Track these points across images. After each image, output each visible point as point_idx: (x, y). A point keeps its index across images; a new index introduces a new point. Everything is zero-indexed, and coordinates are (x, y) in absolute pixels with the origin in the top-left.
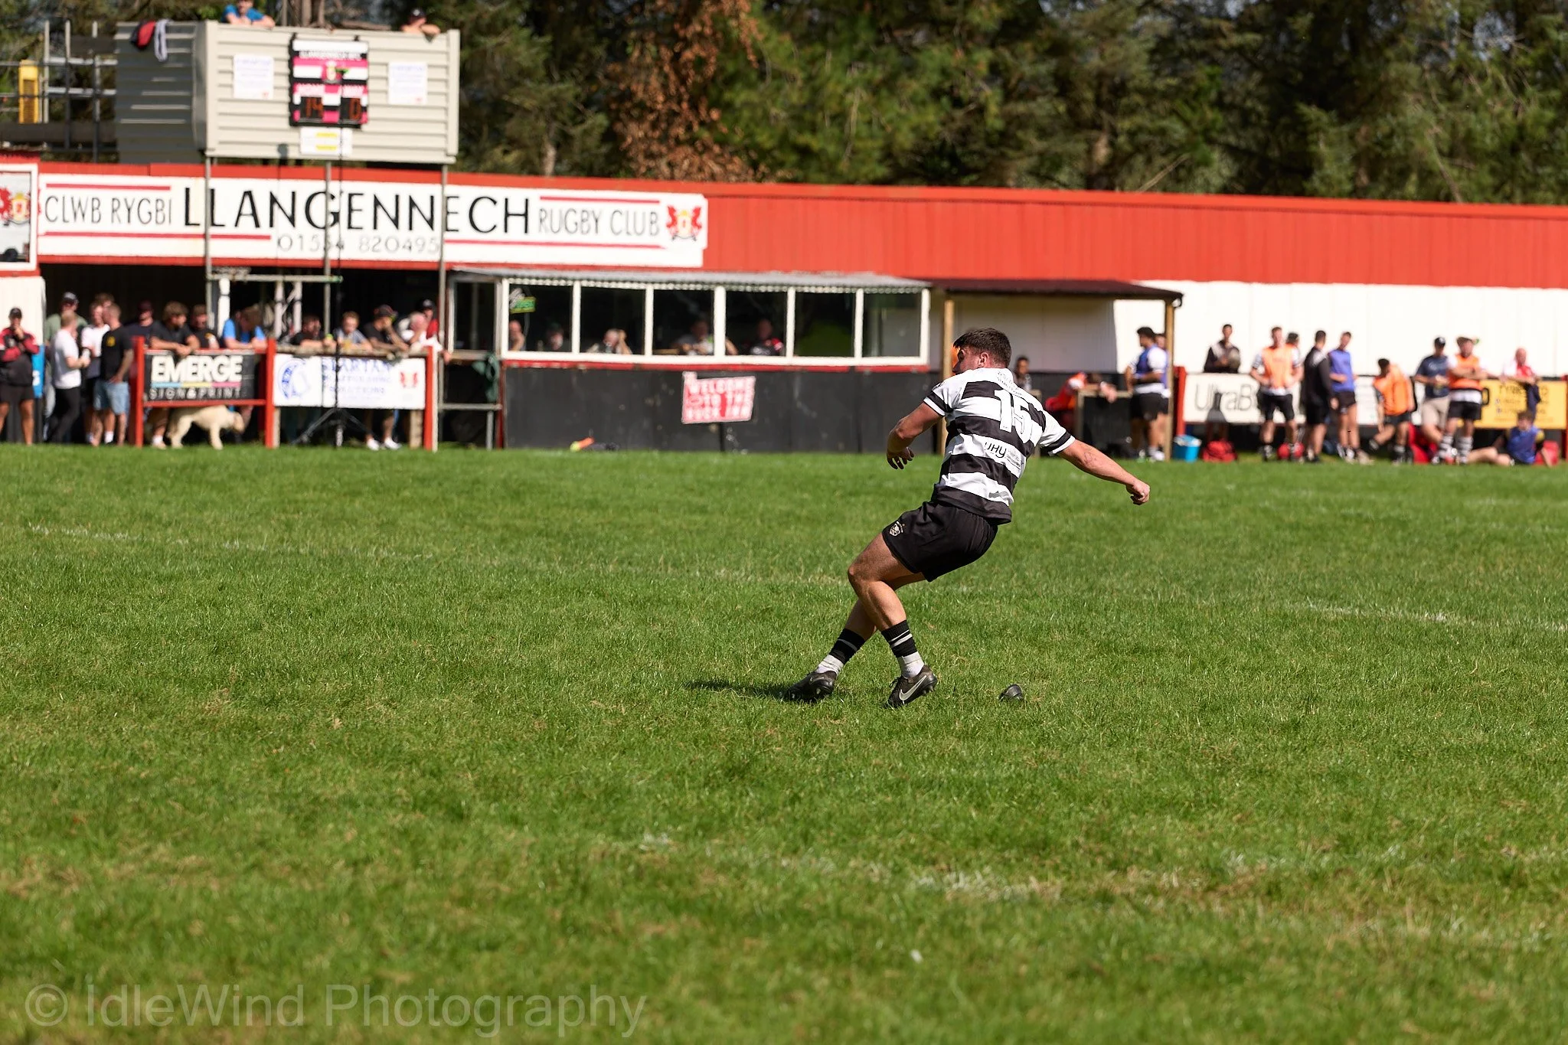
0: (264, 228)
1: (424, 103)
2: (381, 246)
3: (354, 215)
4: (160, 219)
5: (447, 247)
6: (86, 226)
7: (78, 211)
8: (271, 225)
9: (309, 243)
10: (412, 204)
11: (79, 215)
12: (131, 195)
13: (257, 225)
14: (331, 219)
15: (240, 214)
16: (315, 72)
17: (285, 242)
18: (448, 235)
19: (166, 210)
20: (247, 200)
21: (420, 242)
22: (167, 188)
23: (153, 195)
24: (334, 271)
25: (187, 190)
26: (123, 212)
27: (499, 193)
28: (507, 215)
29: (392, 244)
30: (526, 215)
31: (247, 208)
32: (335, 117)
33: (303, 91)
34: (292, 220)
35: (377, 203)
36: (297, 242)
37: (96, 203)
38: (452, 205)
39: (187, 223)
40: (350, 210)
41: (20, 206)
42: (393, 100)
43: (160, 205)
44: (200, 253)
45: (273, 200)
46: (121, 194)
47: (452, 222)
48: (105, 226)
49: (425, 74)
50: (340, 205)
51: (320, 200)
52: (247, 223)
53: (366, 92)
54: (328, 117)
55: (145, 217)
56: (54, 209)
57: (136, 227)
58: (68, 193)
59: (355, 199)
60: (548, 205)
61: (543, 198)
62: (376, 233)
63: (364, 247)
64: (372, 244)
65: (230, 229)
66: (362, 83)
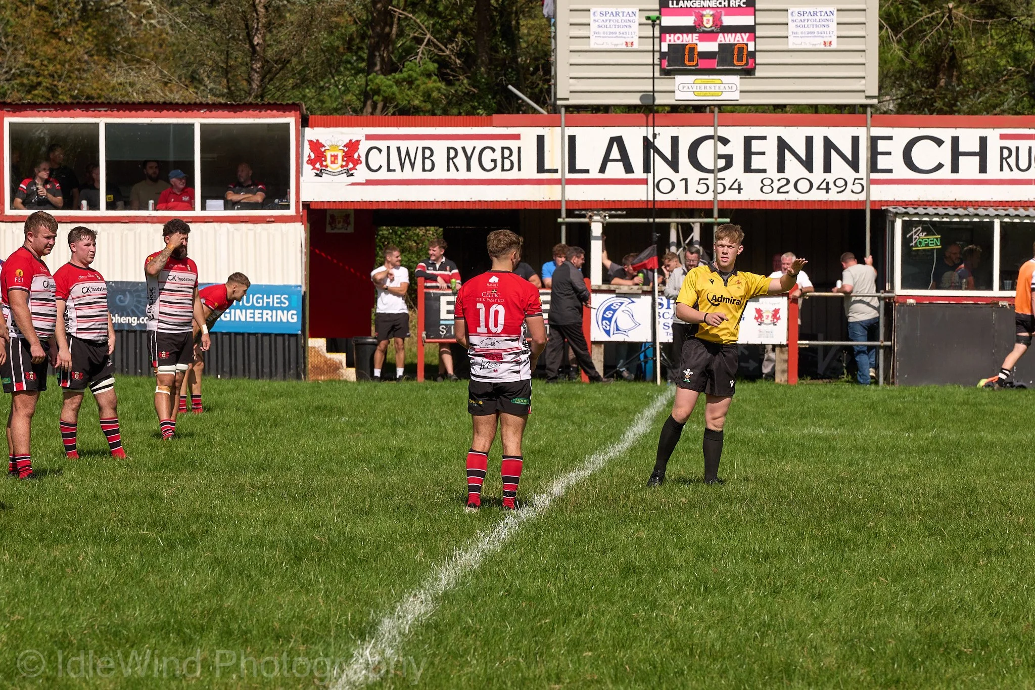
0: (639, 173)
1: (834, 46)
2: (791, 187)
3: (754, 158)
4: (507, 165)
5: (873, 188)
6: (418, 174)
7: (406, 159)
8: (647, 169)
9: (693, 185)
10: (829, 145)
11: (407, 163)
12: (469, 145)
13: (629, 169)
14: (722, 163)
15: (606, 159)
16: (689, 21)
17: (665, 186)
18: (874, 176)
19: (514, 158)
20: (615, 147)
21: (840, 183)
22: (517, 137)
23: (498, 144)
24: (722, 213)
25: (541, 140)
26: (461, 161)
27: (945, 134)
28: (956, 154)
29: (803, 186)
30: (982, 154)
31: (615, 154)
32: (714, 64)
33: (672, 39)
34: (674, 164)
35: (783, 145)
36: (680, 186)
37: (428, 153)
38: (882, 146)
39: (541, 168)
40: (748, 154)
41: (336, 157)
42: (793, 43)
43: (507, 153)
44: (558, 197)
45: (649, 146)
46: (458, 144)
47: (882, 162)
48: (440, 172)
49: (835, 18)
50: (736, 149)
51: (707, 146)
52: (615, 170)
53: (755, 39)
54: (704, 64)
55: (488, 165)
56: (377, 159)
57: (477, 173)
58: (394, 144)
59: (754, 143)
60: (1012, 144)
61: (1003, 137)
62: (781, 175)
63: (766, 189)
64: (776, 185)
65: (594, 174)
66: (750, 30)
